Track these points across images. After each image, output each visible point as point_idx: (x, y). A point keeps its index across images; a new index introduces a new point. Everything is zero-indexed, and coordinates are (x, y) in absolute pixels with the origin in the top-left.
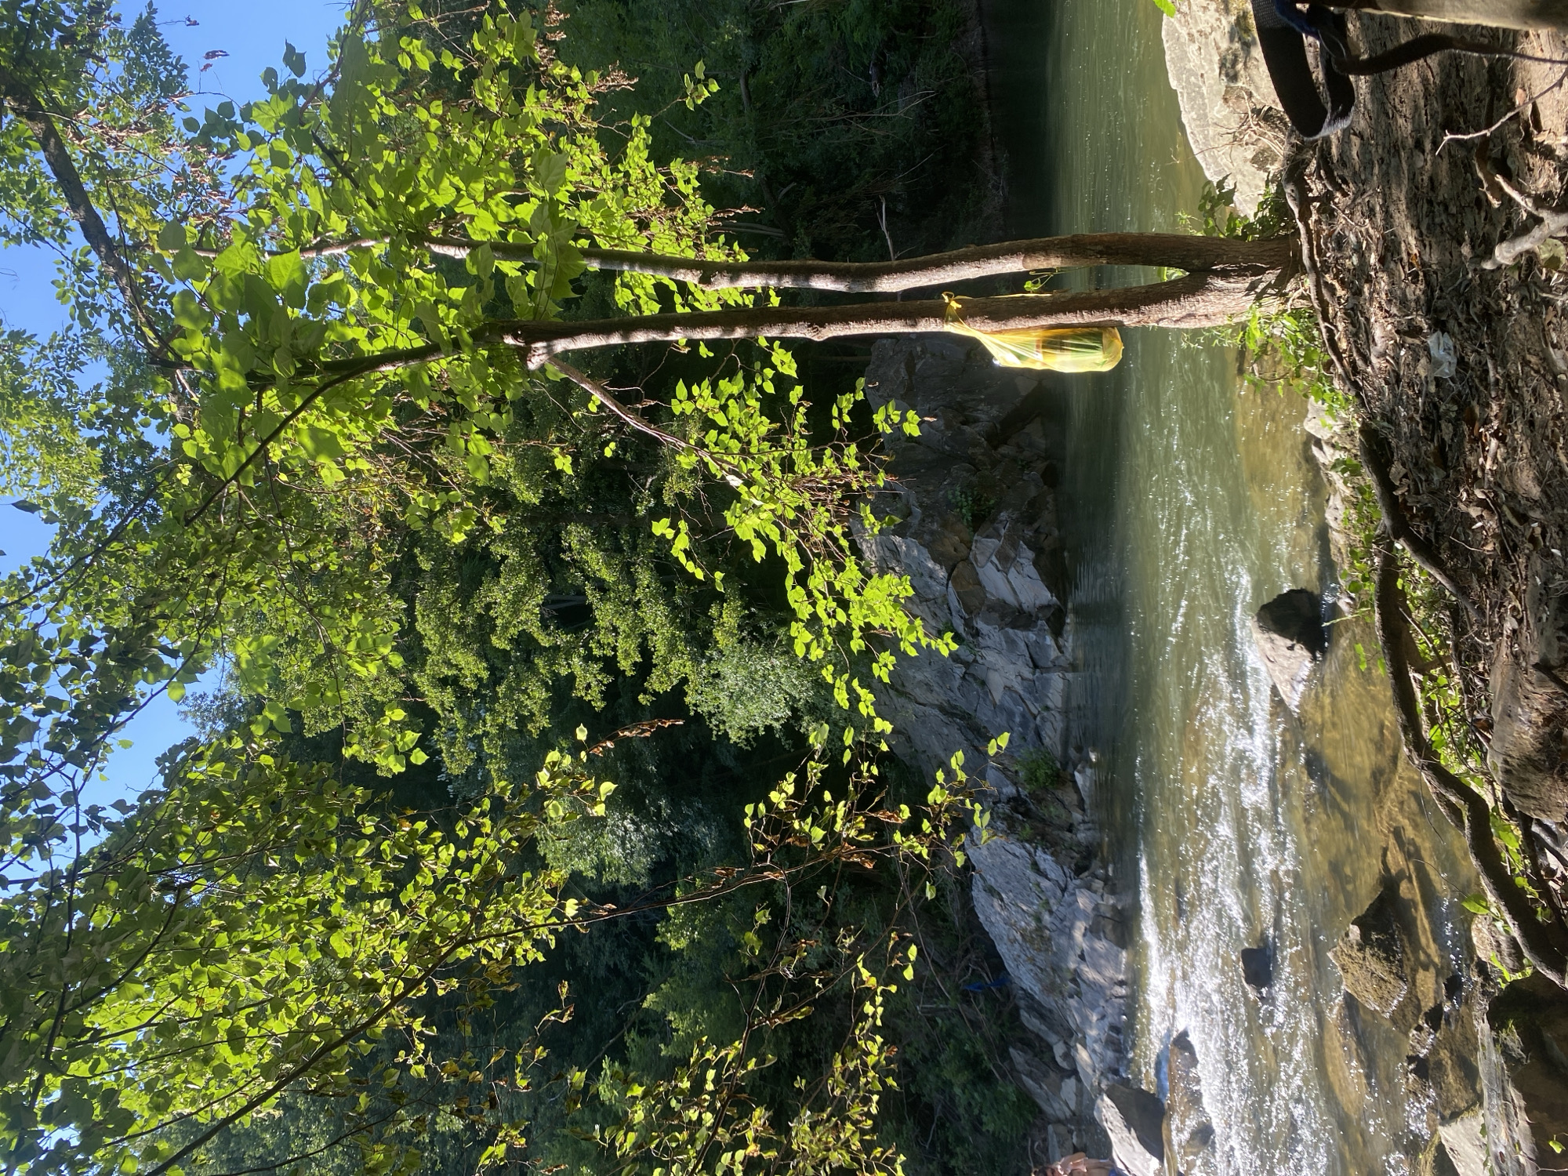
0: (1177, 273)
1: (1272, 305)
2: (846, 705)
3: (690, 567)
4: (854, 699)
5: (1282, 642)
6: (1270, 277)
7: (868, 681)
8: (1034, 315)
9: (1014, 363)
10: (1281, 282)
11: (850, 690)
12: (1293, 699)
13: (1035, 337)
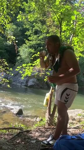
0: (51, 113)
1: (46, 122)
2: (17, 67)
3: (34, 56)
4: (18, 69)
5: (18, 111)
6: (49, 122)
7: (19, 70)
8: (50, 99)
9: (46, 95)
10: (48, 123)
11: (19, 68)
12: (12, 111)
13: (48, 98)
